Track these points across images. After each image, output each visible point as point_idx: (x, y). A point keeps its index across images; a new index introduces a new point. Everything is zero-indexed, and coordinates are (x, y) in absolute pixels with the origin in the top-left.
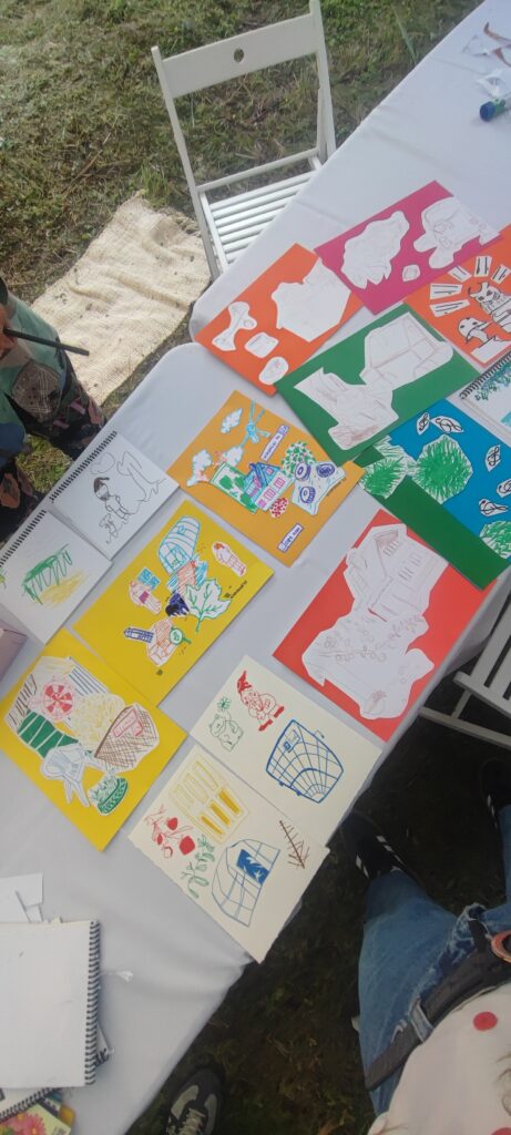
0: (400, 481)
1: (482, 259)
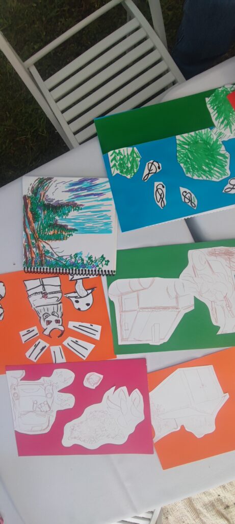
0: (214, 119)
1: (32, 358)
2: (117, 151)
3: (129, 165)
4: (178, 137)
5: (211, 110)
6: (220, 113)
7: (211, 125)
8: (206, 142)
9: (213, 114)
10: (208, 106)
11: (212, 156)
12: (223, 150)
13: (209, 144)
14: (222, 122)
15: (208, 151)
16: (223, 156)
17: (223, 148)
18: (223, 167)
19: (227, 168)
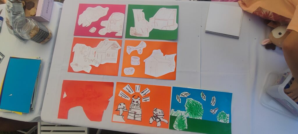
0: (186, 120)
2: (225, 122)
3: (222, 115)
4: (201, 119)
5: (186, 124)
6: (183, 121)
7: (188, 118)
8: (191, 113)
9: (186, 122)
10: (187, 126)
11: (190, 108)
12: (186, 108)
13: (190, 112)
14: (184, 118)
15: (191, 110)
16: (187, 106)
17: (186, 109)
18: (188, 102)
19: (187, 102)
